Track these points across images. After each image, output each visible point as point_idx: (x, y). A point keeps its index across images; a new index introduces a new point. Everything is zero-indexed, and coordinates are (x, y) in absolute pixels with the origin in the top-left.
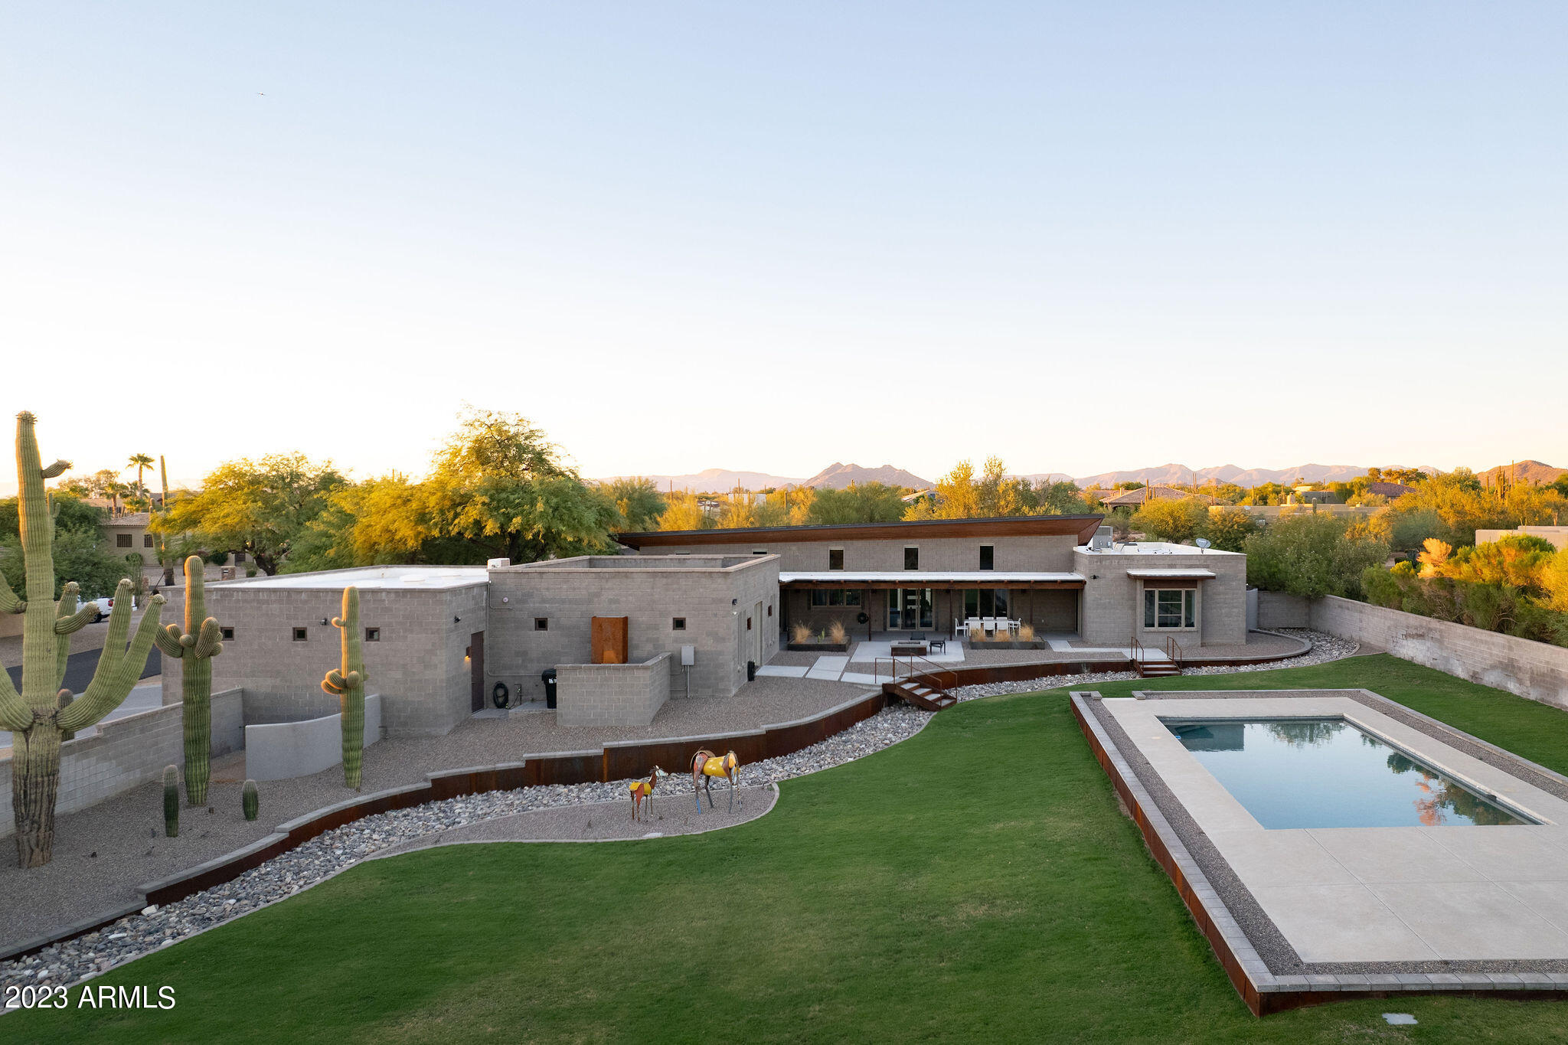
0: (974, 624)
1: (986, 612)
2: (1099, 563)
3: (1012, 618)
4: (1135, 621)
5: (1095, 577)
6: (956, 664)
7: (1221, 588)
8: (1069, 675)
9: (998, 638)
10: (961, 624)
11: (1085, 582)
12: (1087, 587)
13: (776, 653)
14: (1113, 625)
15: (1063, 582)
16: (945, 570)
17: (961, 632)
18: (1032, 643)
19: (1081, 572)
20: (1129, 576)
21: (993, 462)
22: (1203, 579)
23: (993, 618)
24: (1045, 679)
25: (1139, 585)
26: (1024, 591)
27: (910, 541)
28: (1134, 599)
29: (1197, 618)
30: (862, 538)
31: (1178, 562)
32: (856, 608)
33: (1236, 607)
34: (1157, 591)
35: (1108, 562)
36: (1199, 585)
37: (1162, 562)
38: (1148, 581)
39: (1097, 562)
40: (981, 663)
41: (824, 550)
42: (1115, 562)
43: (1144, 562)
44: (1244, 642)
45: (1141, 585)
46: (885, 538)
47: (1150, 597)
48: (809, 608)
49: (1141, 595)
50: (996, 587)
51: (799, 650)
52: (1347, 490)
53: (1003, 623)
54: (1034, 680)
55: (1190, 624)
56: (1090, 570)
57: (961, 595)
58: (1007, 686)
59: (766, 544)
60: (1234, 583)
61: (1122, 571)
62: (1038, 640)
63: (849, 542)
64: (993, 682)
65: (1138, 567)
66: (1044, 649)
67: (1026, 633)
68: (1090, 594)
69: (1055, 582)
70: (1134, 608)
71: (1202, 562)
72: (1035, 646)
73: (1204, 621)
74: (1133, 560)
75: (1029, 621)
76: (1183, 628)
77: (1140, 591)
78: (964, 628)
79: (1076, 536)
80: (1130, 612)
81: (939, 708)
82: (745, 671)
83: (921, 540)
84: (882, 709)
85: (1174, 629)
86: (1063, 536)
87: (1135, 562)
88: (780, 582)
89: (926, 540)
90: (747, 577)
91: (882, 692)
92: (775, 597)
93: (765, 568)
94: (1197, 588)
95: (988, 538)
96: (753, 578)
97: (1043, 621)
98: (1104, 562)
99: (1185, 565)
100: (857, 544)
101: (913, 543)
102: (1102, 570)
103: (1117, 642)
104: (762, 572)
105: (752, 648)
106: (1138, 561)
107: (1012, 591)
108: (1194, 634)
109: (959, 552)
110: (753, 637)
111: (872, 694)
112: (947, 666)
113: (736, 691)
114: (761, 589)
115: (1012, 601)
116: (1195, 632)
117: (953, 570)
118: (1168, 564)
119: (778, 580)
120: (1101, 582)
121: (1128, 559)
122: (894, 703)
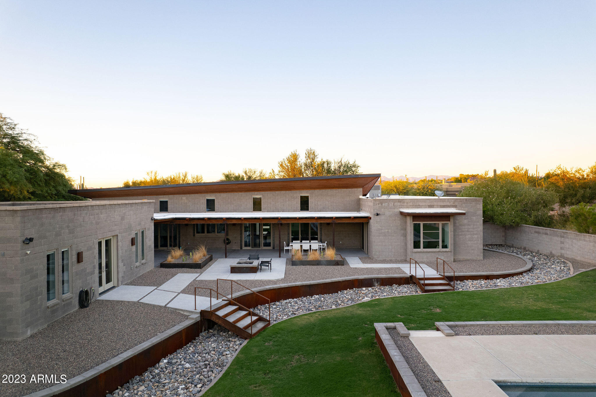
0: (296, 246)
1: (305, 238)
2: (380, 205)
3: (321, 241)
4: (406, 244)
5: (378, 215)
6: (278, 281)
7: (466, 221)
8: (364, 289)
9: (311, 257)
10: (288, 245)
11: (370, 218)
12: (371, 221)
13: (148, 270)
14: (390, 247)
15: (355, 218)
16: (278, 211)
17: (288, 251)
18: (335, 261)
19: (366, 211)
20: (402, 213)
21: (310, 152)
22: (454, 215)
23: (308, 241)
24: (345, 292)
25: (409, 220)
26: (328, 224)
27: (256, 193)
28: (405, 229)
29: (450, 242)
30: (226, 192)
31: (435, 203)
32: (223, 235)
33: (476, 234)
34: (422, 224)
35: (386, 204)
36: (452, 219)
37: (424, 204)
38: (416, 217)
39: (379, 204)
40: (296, 280)
41: (202, 199)
43: (411, 204)
44: (482, 258)
45: (410, 220)
46: (241, 191)
47: (416, 229)
48: (194, 235)
49: (411, 226)
50: (310, 222)
51: (166, 268)
52: (459, 180)
53: (315, 245)
54: (338, 292)
55: (445, 246)
56: (374, 210)
57: (289, 227)
58: (316, 300)
59: (167, 196)
60: (474, 218)
61: (397, 210)
62: (338, 258)
63: (218, 194)
64: (305, 296)
65: (408, 207)
66: (343, 265)
67: (330, 253)
68: (374, 226)
69: (349, 218)
70: (405, 236)
71: (452, 204)
72: (337, 263)
73: (455, 244)
74: (404, 202)
75: (332, 244)
76: (440, 249)
77: (410, 224)
78: (290, 248)
79: (361, 189)
80: (402, 238)
81: (250, 336)
82: (72, 301)
83: (263, 193)
84: (201, 334)
85: (435, 251)
86: (353, 189)
87: (405, 204)
88: (155, 220)
89: (266, 192)
90: (75, 215)
91: (199, 319)
92: (147, 230)
93: (124, 209)
94: (450, 221)
95: (305, 191)
96: (94, 217)
97: (341, 242)
98: (383, 204)
99: (441, 206)
100: (224, 195)
101: (257, 195)
102: (382, 210)
103: (393, 258)
104: (116, 212)
105: (91, 277)
106: (407, 203)
107: (321, 224)
108: (449, 254)
109: (287, 200)
110: (94, 267)
111: (187, 323)
112: (268, 285)
113: (40, 328)
114: (115, 225)
115: (321, 231)
116: (450, 252)
117: (283, 211)
118: (428, 205)
119: (152, 219)
120: (382, 217)
121: (400, 202)
122: (210, 329)
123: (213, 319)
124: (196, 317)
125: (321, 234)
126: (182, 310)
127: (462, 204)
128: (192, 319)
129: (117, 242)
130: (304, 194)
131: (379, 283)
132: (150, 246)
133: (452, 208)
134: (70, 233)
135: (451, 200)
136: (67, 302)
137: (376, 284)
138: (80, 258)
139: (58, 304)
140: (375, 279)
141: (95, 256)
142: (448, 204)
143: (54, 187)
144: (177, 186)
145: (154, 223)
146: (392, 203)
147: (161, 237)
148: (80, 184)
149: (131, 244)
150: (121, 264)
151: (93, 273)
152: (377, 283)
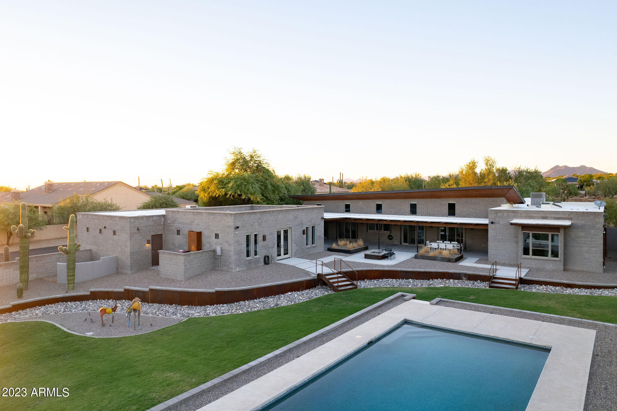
2: (495, 215)
4: (517, 251)
5: (494, 223)
7: (581, 234)
8: (452, 280)
12: (489, 228)
13: (318, 251)
14: (504, 252)
18: (448, 258)
19: (485, 219)
20: (511, 223)
22: (565, 227)
27: (412, 200)
28: (517, 237)
29: (560, 252)
30: (390, 198)
31: (549, 215)
32: (388, 233)
33: (595, 247)
34: (531, 233)
35: (501, 214)
36: (562, 231)
37: (537, 215)
38: (524, 227)
39: (494, 214)
41: (373, 204)
42: (506, 214)
43: (525, 215)
44: (601, 271)
45: (520, 230)
46: (401, 198)
47: (527, 237)
48: (367, 231)
49: (520, 236)
51: (332, 251)
55: (555, 256)
56: (491, 219)
59: (349, 201)
60: (593, 231)
65: (521, 218)
68: (490, 232)
70: (517, 243)
71: (567, 216)
73: (565, 254)
74: (518, 213)
76: (549, 257)
77: (520, 233)
80: (514, 245)
82: (260, 260)
83: (418, 200)
84: (317, 287)
85: (543, 259)
86: (495, 198)
87: (519, 215)
88: (325, 219)
89: (420, 200)
90: (262, 216)
91: (316, 278)
92: (317, 225)
93: (297, 212)
94: (560, 232)
95: (452, 199)
96: (274, 217)
97: (483, 246)
98: (498, 214)
99: (554, 218)
100: (388, 201)
101: (413, 201)
102: (497, 219)
103: (507, 262)
104: (290, 214)
105: (272, 249)
106: (521, 214)
107: (466, 229)
108: (558, 263)
109: (437, 206)
110: (274, 244)
111: (308, 278)
112: (375, 267)
113: (243, 269)
114: (290, 222)
115: (465, 234)
116: (559, 262)
117: (433, 215)
118: (542, 217)
119: (323, 218)
120: (497, 225)
121: (514, 213)
122: (324, 285)
123: (323, 279)
124: (314, 276)
125: (466, 237)
126: (310, 272)
127: (578, 217)
128: (312, 277)
129: (291, 232)
130: (452, 201)
131: (466, 277)
132: (320, 236)
133: (567, 221)
134: (259, 225)
135: (566, 212)
136: (257, 259)
137: (464, 279)
138: (264, 238)
139: (252, 259)
140: (463, 274)
141: (275, 239)
142: (563, 216)
143: (277, 194)
144: (353, 194)
145: (324, 221)
146: (507, 214)
147: (351, 230)
148: (339, 180)
149: (302, 234)
150: (294, 245)
151: (273, 247)
152: (465, 277)
